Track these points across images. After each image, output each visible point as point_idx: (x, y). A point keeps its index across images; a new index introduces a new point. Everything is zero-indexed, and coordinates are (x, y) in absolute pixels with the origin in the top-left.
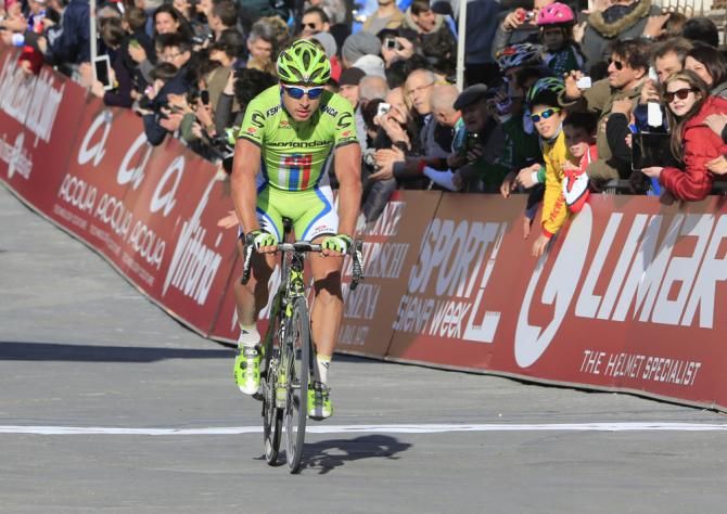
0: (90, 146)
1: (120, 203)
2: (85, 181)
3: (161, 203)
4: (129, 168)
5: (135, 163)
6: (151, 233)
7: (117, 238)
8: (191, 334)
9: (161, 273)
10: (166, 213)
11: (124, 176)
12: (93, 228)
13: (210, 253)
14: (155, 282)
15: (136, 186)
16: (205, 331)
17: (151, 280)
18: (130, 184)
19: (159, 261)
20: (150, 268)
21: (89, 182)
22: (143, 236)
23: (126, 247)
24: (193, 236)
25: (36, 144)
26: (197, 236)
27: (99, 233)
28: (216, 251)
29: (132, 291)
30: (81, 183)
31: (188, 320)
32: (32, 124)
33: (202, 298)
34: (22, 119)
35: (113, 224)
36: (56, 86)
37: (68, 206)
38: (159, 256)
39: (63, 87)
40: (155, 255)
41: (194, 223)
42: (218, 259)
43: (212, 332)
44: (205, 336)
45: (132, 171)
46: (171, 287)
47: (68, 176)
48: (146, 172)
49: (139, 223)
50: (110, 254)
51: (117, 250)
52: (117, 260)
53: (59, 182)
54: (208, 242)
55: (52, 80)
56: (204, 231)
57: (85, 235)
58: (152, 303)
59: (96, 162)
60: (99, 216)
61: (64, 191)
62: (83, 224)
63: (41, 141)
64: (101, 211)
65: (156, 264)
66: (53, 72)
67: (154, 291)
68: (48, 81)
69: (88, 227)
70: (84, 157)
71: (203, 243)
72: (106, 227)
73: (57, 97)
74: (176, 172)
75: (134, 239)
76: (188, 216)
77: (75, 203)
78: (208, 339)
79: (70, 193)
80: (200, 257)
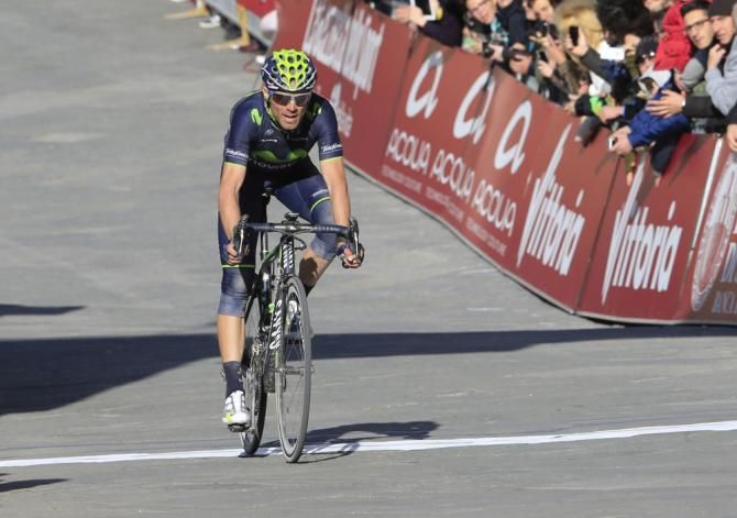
0: (419, 95)
1: (459, 161)
2: (416, 136)
3: (507, 157)
4: (466, 119)
5: (473, 112)
6: (497, 193)
7: (458, 201)
8: (555, 311)
9: (513, 240)
10: (514, 169)
11: (461, 129)
12: (430, 190)
13: (571, 215)
14: (506, 251)
15: (476, 140)
16: (570, 306)
17: (502, 249)
18: (469, 137)
19: (510, 226)
20: (500, 235)
21: (422, 138)
22: (488, 197)
23: (470, 211)
24: (548, 195)
25: (355, 96)
26: (552, 196)
27: (437, 196)
28: (578, 211)
29: (481, 264)
30: (412, 139)
31: (549, 293)
32: (349, 73)
33: (564, 267)
34: (337, 67)
35: (453, 186)
36: (375, 27)
37: (399, 167)
38: (510, 220)
39: (382, 28)
40: (505, 219)
41: (548, 179)
42: (581, 221)
43: (579, 306)
44: (572, 312)
45: (471, 122)
46: (526, 256)
47: (396, 131)
48: (487, 121)
49: (483, 182)
50: (452, 220)
51: (460, 215)
52: (461, 227)
53: (386, 140)
54: (567, 202)
55: (369, 20)
56: (561, 189)
57: (421, 199)
58: (506, 275)
59: (428, 114)
60: (435, 176)
61: (392, 149)
62: (418, 187)
63: (361, 92)
64: (438, 171)
65: (506, 230)
66: (369, 12)
67: (507, 262)
68: (364, 21)
69: (424, 190)
70: (413, 108)
71: (561, 203)
72: (445, 189)
73: (376, 40)
74: (522, 121)
75: (478, 201)
76: (540, 172)
77: (406, 162)
78: (574, 314)
79: (400, 151)
80: (559, 219)
